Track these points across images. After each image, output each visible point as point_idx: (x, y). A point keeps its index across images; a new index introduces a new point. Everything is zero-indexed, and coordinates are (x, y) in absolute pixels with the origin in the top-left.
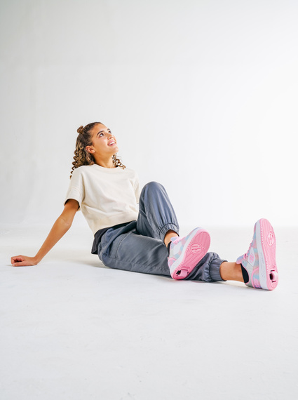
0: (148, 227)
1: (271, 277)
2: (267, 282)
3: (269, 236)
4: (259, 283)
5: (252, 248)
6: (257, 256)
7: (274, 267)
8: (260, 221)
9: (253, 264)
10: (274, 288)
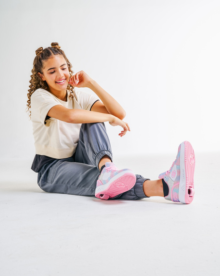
0: (85, 155)
1: (189, 192)
2: (186, 196)
3: (191, 157)
4: (178, 196)
5: (175, 166)
6: (179, 172)
7: (192, 184)
8: (185, 142)
9: (174, 179)
10: (190, 202)
